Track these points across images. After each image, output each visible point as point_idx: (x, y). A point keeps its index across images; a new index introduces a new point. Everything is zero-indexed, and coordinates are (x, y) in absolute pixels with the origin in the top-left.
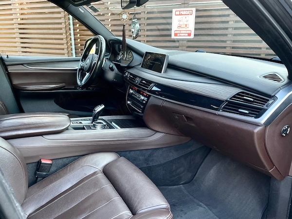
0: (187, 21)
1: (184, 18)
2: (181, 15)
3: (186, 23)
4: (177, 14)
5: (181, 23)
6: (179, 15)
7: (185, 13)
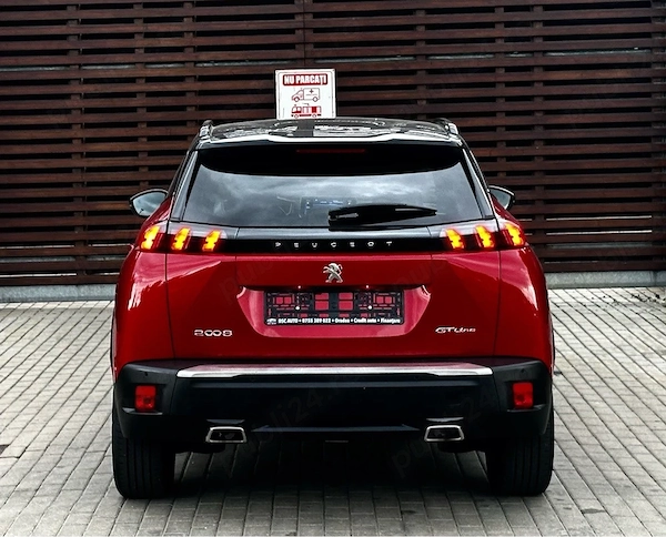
0: (316, 99)
1: (307, 92)
2: (299, 84)
3: (313, 104)
4: (287, 81)
5: (300, 104)
6: (295, 84)
7: (307, 80)
